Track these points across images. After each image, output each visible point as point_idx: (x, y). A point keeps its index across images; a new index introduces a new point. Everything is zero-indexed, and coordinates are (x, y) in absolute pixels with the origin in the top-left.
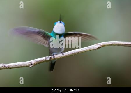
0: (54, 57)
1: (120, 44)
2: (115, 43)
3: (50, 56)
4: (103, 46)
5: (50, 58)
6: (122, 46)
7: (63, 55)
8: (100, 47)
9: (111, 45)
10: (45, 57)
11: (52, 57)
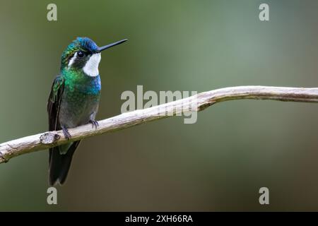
0: (66, 133)
1: (270, 95)
2: (255, 92)
3: (54, 132)
4: (217, 100)
5: (56, 136)
6: (277, 100)
7: (94, 129)
8: (209, 105)
9: (243, 97)
10: (39, 135)
11: (61, 134)
